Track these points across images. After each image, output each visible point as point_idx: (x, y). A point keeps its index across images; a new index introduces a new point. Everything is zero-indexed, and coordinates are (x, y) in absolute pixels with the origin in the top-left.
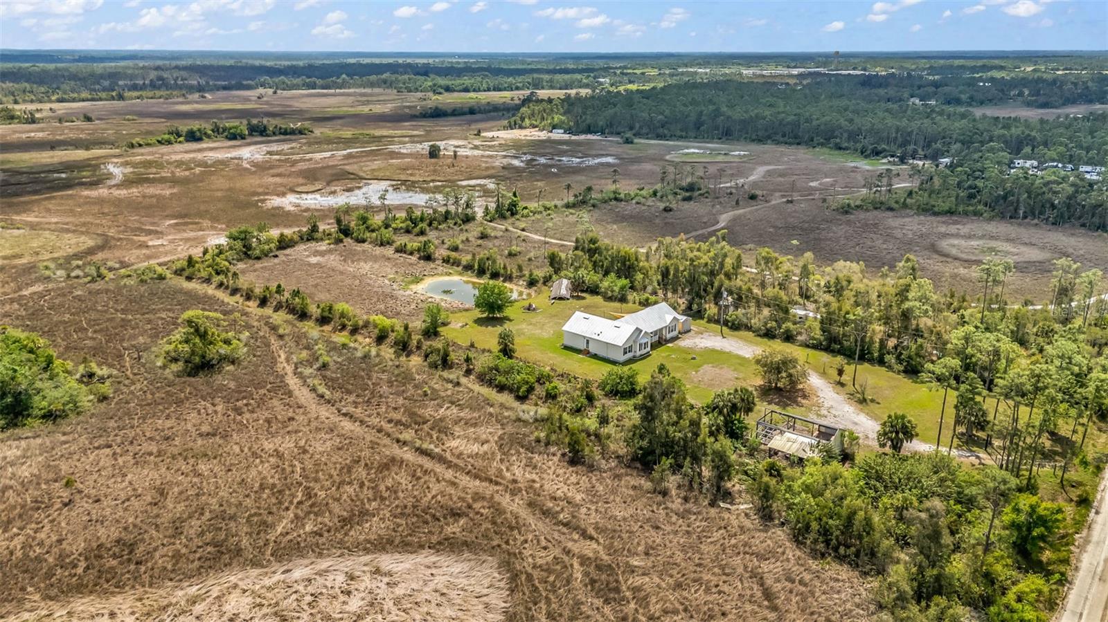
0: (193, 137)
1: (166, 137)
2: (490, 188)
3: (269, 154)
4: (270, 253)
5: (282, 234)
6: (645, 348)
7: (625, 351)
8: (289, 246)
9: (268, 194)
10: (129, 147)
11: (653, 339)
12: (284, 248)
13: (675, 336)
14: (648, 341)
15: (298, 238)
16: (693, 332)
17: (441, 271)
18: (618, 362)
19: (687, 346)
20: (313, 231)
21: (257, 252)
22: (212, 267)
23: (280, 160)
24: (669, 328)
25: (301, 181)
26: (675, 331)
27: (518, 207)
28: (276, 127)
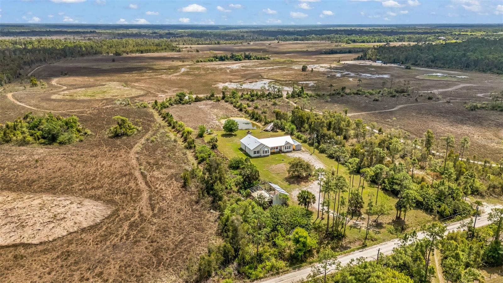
0: (222, 59)
1: (211, 58)
2: (310, 85)
3: (242, 67)
4: (189, 103)
5: (197, 96)
6: (266, 153)
7: (255, 153)
8: (199, 101)
9: (220, 82)
10: (196, 62)
11: (276, 150)
12: (197, 101)
13: (290, 151)
14: (268, 150)
15: (206, 98)
16: (301, 151)
17: (239, 115)
18: (251, 157)
19: (289, 156)
20: (212, 96)
21: (184, 102)
22: (161, 105)
23: (243, 69)
24: (285, 147)
25: (239, 78)
26: (290, 148)
27: (303, 94)
28: (255, 57)
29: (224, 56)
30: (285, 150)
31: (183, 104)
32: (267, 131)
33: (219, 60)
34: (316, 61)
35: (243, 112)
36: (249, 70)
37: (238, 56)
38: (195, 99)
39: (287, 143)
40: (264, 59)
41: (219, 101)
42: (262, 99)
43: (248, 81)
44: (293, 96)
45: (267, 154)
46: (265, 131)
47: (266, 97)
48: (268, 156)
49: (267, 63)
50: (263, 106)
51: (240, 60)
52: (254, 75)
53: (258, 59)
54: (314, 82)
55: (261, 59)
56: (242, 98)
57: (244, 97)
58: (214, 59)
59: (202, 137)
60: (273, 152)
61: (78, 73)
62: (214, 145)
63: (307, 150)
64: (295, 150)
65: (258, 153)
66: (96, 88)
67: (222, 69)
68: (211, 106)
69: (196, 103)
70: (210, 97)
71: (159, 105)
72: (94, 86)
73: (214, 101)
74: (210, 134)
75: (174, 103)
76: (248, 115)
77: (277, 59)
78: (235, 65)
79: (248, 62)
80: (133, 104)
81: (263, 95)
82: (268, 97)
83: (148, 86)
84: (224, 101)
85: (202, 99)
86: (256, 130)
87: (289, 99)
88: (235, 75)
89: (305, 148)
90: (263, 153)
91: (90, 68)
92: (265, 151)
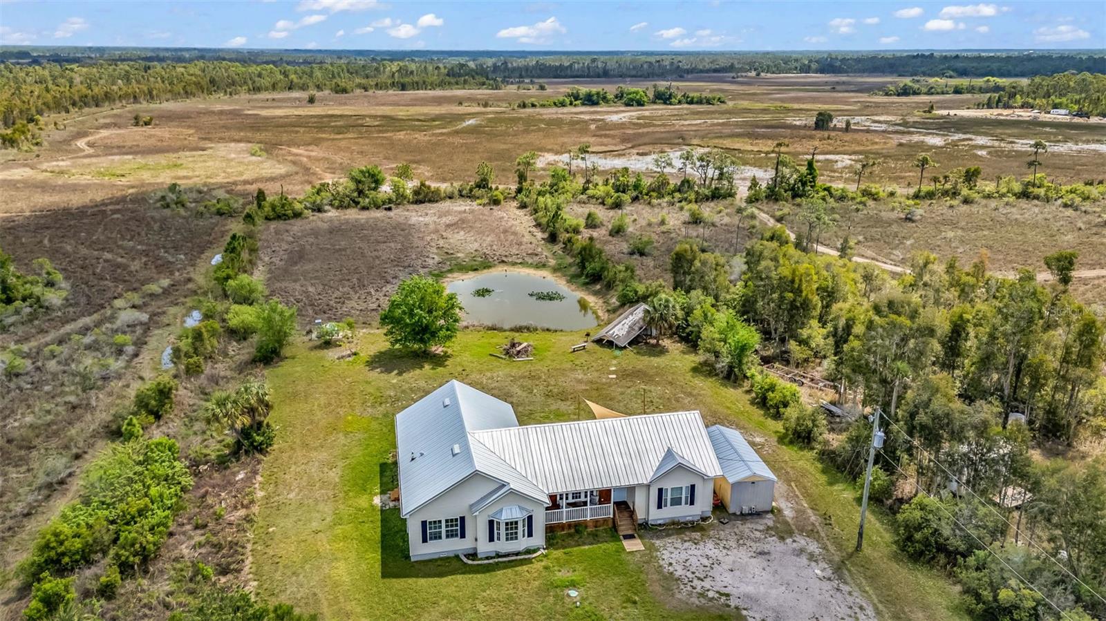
2: (840, 165)
3: (638, 119)
4: (387, 205)
5: (423, 184)
6: (512, 536)
7: (429, 532)
8: (430, 201)
9: (549, 151)
10: (519, 106)
12: (421, 202)
13: (690, 518)
14: (530, 518)
15: (456, 193)
16: (769, 520)
17: (536, 259)
18: (408, 557)
19: (671, 569)
20: (479, 186)
21: (367, 200)
22: (273, 207)
23: (637, 124)
24: (660, 490)
25: (614, 142)
26: (692, 503)
27: (812, 187)
28: (684, 96)
29: (598, 94)
30: (657, 516)
31: (364, 208)
32: (610, 344)
33: (583, 104)
34: (860, 110)
35: (557, 248)
36: (655, 125)
37: (637, 93)
38: (416, 192)
39: (674, 466)
40: (708, 102)
41: (496, 202)
42: (655, 201)
43: (635, 151)
44: (773, 195)
46: (599, 342)
47: (671, 193)
48: (525, 556)
49: (713, 112)
50: (650, 225)
51: (640, 103)
52: (663, 135)
53: (691, 102)
54: (853, 157)
55: (700, 102)
56: (584, 197)
57: (590, 192)
58: (568, 101)
59: (272, 359)
60: (569, 525)
61: (189, 122)
62: (245, 433)
63: (810, 511)
64: (731, 510)
65: (450, 535)
66: (172, 156)
67: (578, 122)
68: (456, 219)
69: (412, 207)
70: (471, 190)
71: (267, 209)
72: (168, 151)
73: (479, 201)
74: (328, 344)
75: (331, 205)
76: (570, 260)
77: (745, 104)
78: (619, 115)
79: (660, 109)
80: (195, 201)
81: (660, 188)
82: (677, 195)
83: (326, 155)
84: (515, 204)
85: (443, 195)
86: (558, 335)
87: (757, 205)
88: (606, 136)
89: (797, 496)
90: (491, 539)
91: (234, 114)
92: (503, 527)
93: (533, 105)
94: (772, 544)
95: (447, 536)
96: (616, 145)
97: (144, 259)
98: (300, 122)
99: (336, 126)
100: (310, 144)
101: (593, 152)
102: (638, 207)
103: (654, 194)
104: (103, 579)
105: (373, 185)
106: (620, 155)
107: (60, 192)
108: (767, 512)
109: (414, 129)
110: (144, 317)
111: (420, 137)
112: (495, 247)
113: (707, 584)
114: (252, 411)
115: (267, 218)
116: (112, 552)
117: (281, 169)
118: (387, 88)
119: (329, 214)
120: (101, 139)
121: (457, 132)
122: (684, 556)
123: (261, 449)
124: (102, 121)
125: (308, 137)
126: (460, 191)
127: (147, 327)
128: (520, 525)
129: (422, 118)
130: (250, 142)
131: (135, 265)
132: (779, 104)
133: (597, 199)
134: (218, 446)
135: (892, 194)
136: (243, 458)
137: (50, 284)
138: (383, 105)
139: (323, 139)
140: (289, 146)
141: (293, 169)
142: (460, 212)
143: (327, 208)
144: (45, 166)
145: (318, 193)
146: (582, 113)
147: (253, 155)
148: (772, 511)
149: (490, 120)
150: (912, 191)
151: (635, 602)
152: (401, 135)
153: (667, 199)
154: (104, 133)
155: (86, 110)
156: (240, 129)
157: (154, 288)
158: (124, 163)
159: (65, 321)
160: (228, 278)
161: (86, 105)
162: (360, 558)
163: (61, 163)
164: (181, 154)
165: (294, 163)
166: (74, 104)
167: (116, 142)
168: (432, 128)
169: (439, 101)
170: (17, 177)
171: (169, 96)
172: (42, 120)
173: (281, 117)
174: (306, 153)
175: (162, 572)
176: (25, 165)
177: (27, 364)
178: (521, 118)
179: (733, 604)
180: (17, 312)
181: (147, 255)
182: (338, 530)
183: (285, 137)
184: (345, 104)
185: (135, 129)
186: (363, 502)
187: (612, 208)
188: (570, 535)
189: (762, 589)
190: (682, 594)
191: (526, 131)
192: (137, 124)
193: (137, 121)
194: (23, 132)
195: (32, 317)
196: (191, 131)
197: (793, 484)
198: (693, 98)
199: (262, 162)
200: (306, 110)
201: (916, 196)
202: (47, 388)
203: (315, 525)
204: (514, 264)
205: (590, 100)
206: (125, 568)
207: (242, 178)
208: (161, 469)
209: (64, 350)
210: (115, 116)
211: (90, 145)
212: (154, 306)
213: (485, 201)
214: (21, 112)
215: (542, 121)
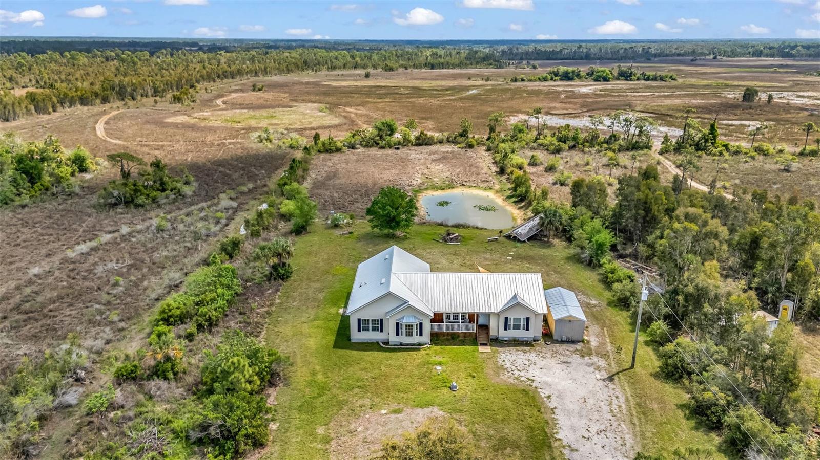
3: (601, 91)
4: (397, 146)
5: (422, 133)
6: (409, 334)
7: (362, 325)
8: (426, 144)
9: (523, 112)
10: (512, 81)
11: (461, 328)
12: (420, 145)
13: (526, 339)
14: (421, 324)
15: (445, 140)
16: (579, 346)
17: (486, 184)
18: (350, 340)
19: (503, 363)
20: (461, 135)
21: (384, 142)
22: (324, 144)
23: (599, 94)
24: (506, 319)
25: (574, 107)
26: (527, 329)
27: (712, 143)
28: (642, 74)
29: (573, 72)
30: (504, 334)
31: (382, 148)
32: (514, 239)
33: (561, 80)
35: (504, 178)
36: (612, 96)
37: (604, 71)
38: (417, 138)
39: (516, 304)
40: (662, 79)
41: (471, 146)
42: (587, 149)
43: (588, 114)
44: (679, 148)
45: (416, 339)
46: (508, 237)
47: (600, 144)
48: (417, 347)
49: (664, 87)
50: (577, 165)
51: (606, 79)
52: (615, 103)
53: (648, 79)
55: (655, 79)
56: (535, 145)
57: (540, 141)
58: (549, 77)
59: (301, 232)
60: (448, 334)
61: (286, 89)
62: (275, 267)
63: (609, 345)
64: (555, 338)
65: (374, 329)
66: (271, 110)
67: (553, 93)
68: (441, 156)
69: (413, 148)
70: (455, 138)
71: (320, 144)
72: (269, 108)
73: (459, 145)
74: (336, 226)
75: (361, 144)
76: (510, 186)
77: (693, 81)
78: (587, 88)
79: (622, 84)
80: (279, 139)
81: (592, 140)
82: (605, 145)
83: (368, 113)
84: (485, 148)
85: (435, 140)
86: (483, 232)
87: (667, 155)
88: (570, 103)
89: (605, 335)
90: (397, 334)
91: (316, 84)
92: (404, 327)
93: (523, 80)
94: (576, 359)
95: (372, 330)
96: (575, 109)
97: (242, 172)
98: (358, 91)
99: (379, 94)
100: (358, 106)
101: (555, 114)
102: (573, 152)
103: (587, 144)
104: (188, 330)
105: (389, 132)
106: (575, 117)
107: (202, 131)
108: (579, 342)
109: (431, 96)
110: (235, 204)
111: (434, 102)
112: (460, 176)
113: (522, 374)
114: (279, 255)
115: (319, 151)
116: (194, 319)
117: (336, 121)
118: (421, 68)
119: (359, 150)
120: (231, 99)
121: (461, 99)
122: (514, 358)
123: (284, 278)
124: (234, 88)
125: (359, 101)
126: (448, 138)
127: (236, 211)
128: (415, 327)
129: (439, 88)
130: (320, 103)
131: (236, 175)
132: (721, 81)
133: (544, 146)
134: (261, 276)
135: (781, 151)
136: (273, 282)
137: (187, 183)
138: (415, 79)
139: (368, 102)
140: (345, 106)
141: (345, 121)
142: (444, 152)
143: (358, 146)
144: (196, 115)
145: (354, 135)
146: (558, 86)
147: (320, 111)
148: (583, 341)
149: (488, 90)
150: (799, 150)
151: (474, 377)
152: (421, 100)
153: (597, 148)
154: (234, 95)
155: (225, 81)
156: (317, 94)
157: (244, 189)
158: (242, 114)
159: (192, 204)
160: (285, 184)
161: (226, 77)
162: (323, 338)
163: (205, 114)
164: (277, 109)
165: (345, 117)
166: (219, 77)
167: (240, 101)
168: (444, 95)
169: (455, 77)
170: (179, 121)
171: (277, 72)
172: (199, 86)
173: (345, 87)
174: (355, 111)
175: (218, 332)
176: (185, 114)
177: (168, 225)
178: (510, 89)
179: (534, 385)
180: (167, 197)
181: (244, 170)
182: (316, 323)
183: (344, 100)
184: (389, 79)
185: (253, 93)
186: (333, 310)
187: (553, 153)
188: (448, 340)
189: (557, 380)
190: (505, 377)
191: (512, 99)
192: (254, 90)
193: (254, 88)
194: (186, 94)
195: (175, 201)
196: (286, 95)
197: (605, 329)
198: (649, 76)
199: (325, 116)
200: (362, 82)
201: (802, 154)
202: (177, 238)
203: (303, 319)
204: (470, 187)
205: (567, 77)
206: (200, 327)
207: (310, 126)
208: (225, 281)
209: (189, 219)
210: (243, 84)
211: (224, 103)
212: (242, 199)
213: (463, 145)
214: (187, 81)
215: (525, 91)
